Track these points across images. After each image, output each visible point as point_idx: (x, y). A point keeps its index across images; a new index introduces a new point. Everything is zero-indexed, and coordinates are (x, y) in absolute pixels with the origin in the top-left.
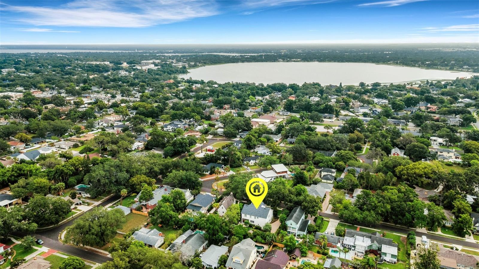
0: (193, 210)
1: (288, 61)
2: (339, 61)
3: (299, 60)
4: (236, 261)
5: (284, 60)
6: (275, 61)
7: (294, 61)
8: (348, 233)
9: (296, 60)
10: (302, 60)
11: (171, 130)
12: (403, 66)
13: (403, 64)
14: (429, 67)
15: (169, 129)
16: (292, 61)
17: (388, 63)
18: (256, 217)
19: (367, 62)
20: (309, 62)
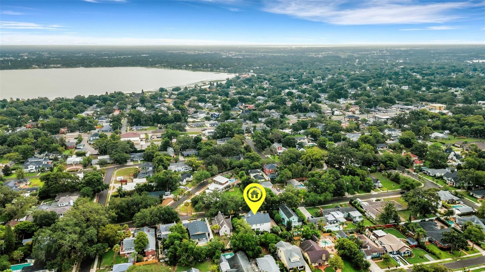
0: (199, 240)
1: (46, 68)
2: (106, 66)
3: (59, 65)
4: (293, 261)
5: (40, 67)
6: (28, 68)
7: (54, 67)
8: (325, 212)
9: (55, 66)
10: (63, 65)
11: (35, 170)
12: (171, 69)
13: (170, 67)
14: (195, 68)
15: (32, 170)
16: (51, 67)
17: (157, 67)
18: (262, 224)
19: (136, 66)
20: (73, 67)
